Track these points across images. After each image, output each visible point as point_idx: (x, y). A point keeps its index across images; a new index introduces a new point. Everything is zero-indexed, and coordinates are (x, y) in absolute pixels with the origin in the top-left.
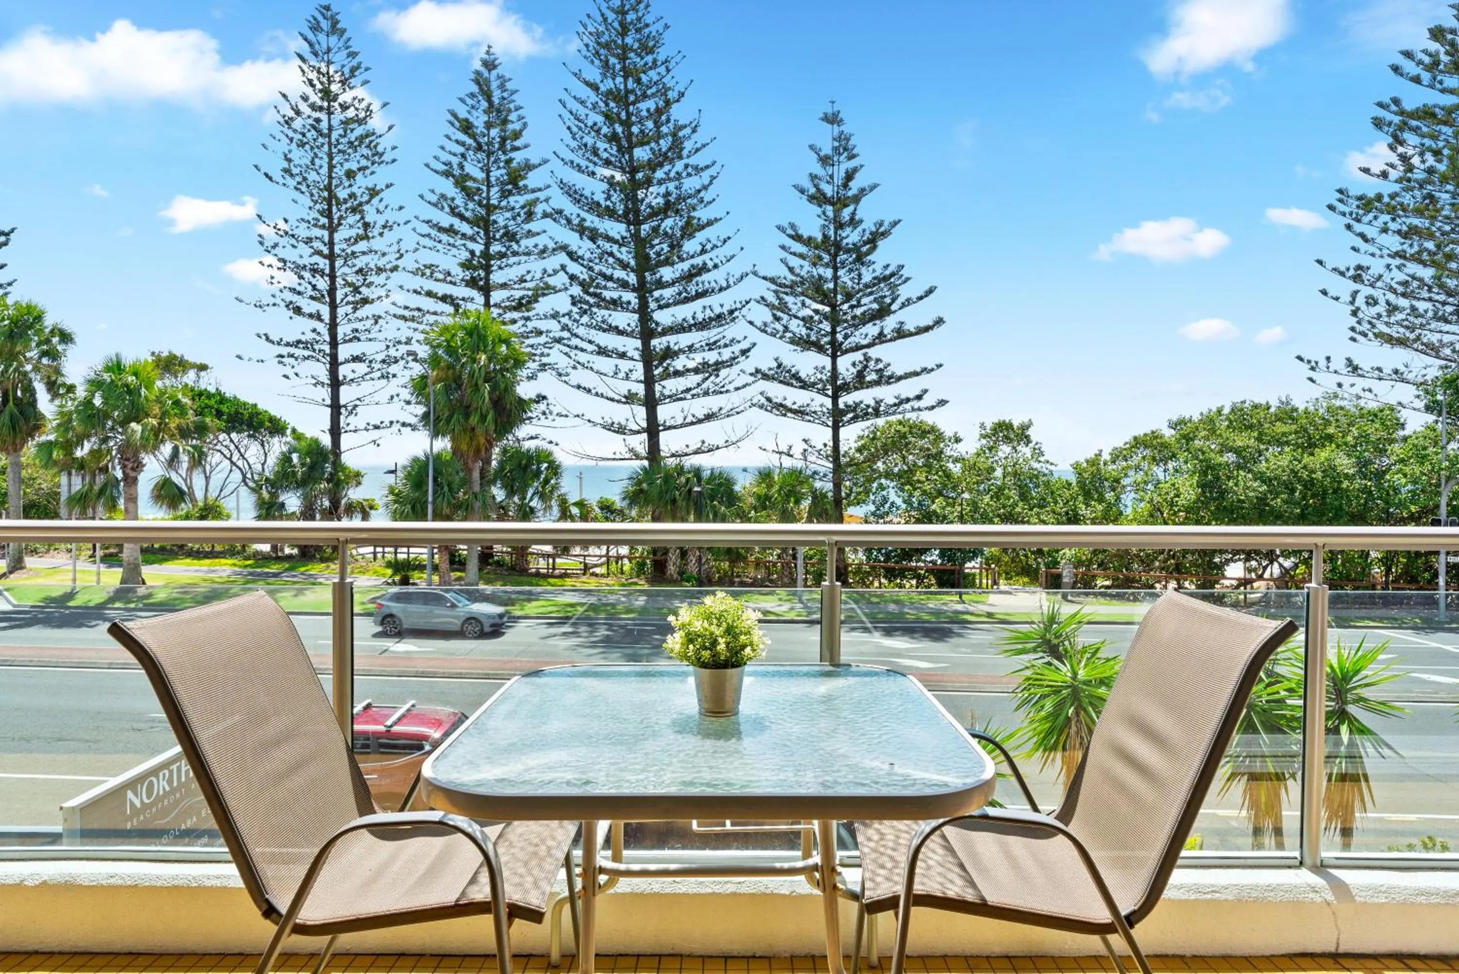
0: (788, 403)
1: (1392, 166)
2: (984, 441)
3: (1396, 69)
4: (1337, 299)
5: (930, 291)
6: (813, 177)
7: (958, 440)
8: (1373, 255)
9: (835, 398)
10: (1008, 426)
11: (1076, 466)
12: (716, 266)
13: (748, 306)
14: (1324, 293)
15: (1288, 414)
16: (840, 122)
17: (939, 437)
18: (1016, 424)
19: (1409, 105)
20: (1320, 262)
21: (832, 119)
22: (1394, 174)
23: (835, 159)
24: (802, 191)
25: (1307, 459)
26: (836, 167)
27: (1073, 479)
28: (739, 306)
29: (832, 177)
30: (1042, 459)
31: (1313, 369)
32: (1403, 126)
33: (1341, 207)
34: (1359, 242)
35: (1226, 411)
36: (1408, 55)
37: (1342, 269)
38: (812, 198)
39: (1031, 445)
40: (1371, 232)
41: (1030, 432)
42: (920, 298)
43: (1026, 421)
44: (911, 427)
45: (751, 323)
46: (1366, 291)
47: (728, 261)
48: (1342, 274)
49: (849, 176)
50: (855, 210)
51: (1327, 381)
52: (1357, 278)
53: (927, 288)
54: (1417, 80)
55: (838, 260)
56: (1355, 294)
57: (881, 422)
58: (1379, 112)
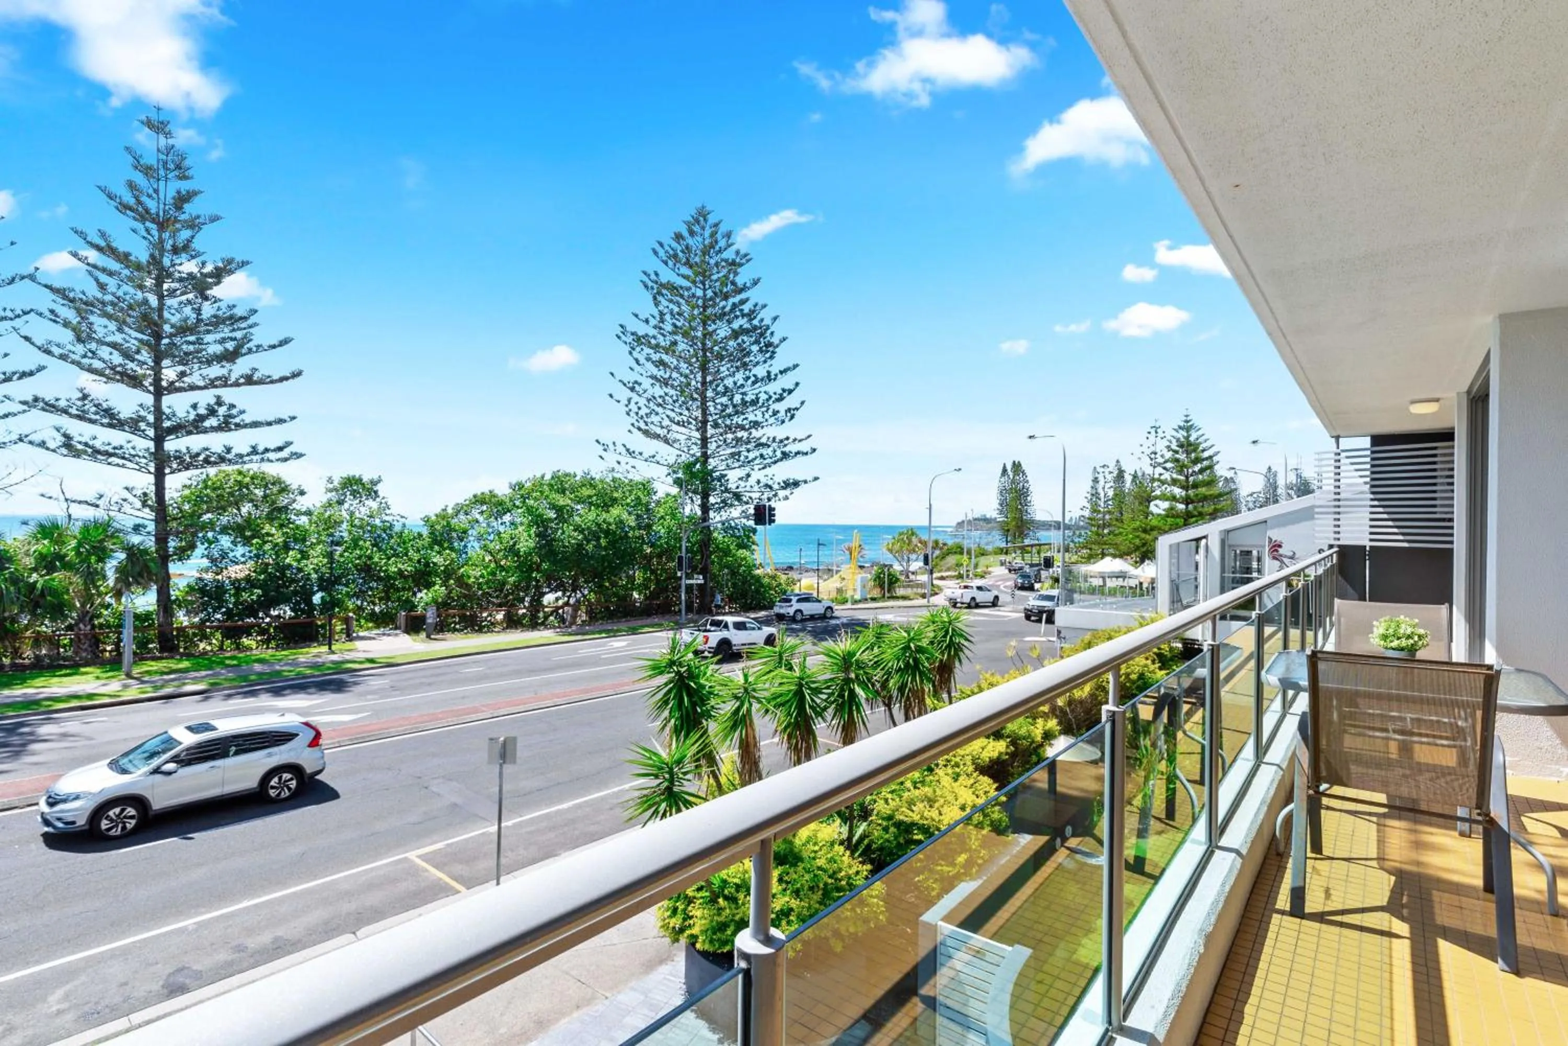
0: (98, 444)
1: (654, 317)
2: (329, 495)
3: (655, 253)
4: (619, 402)
5: (284, 342)
6: (131, 186)
7: (302, 493)
8: (642, 375)
9: (159, 440)
10: (359, 481)
11: (427, 520)
13: (25, 318)
14: (611, 396)
15: (589, 482)
16: (168, 135)
17: (284, 489)
18: (365, 479)
19: (664, 280)
20: (612, 374)
21: (157, 127)
22: (653, 322)
23: (162, 172)
24: (111, 197)
25: (604, 515)
26: (162, 183)
27: (425, 532)
28: (9, 314)
29: (156, 191)
30: (388, 512)
31: (605, 450)
32: (659, 293)
33: (623, 338)
34: (635, 365)
35: (548, 477)
36: (661, 245)
37: (626, 382)
38: (124, 207)
39: (378, 500)
40: (642, 360)
41: (379, 487)
42: (273, 347)
43: (376, 478)
44: (252, 478)
45: (27, 339)
46: (635, 398)
48: (625, 385)
49: (182, 199)
50: (193, 237)
51: (611, 458)
52: (632, 389)
53: (282, 338)
54: (666, 263)
55: (165, 286)
56: (629, 400)
57: (212, 471)
58: (645, 279)
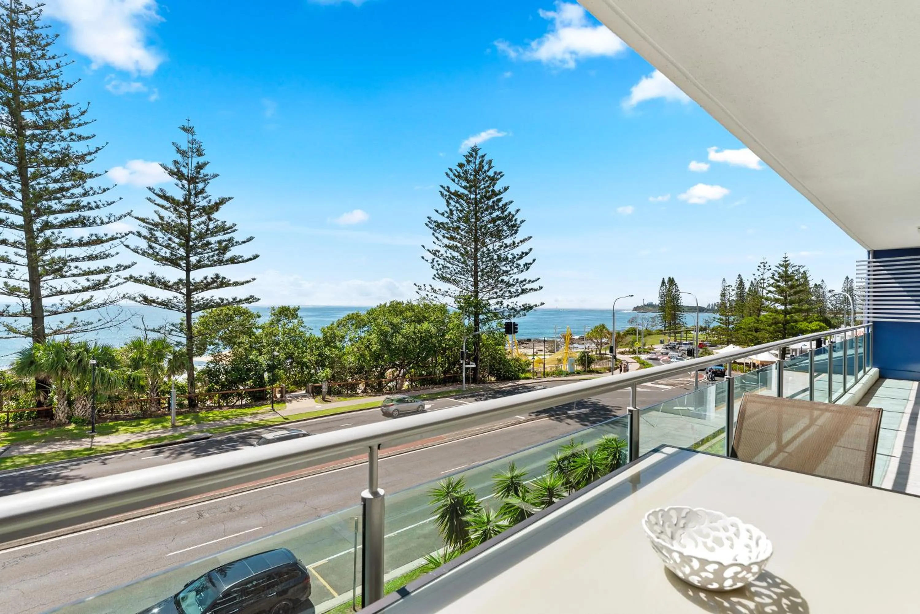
1: (447, 212)
2: (273, 317)
3: (447, 175)
4: (427, 261)
5: (250, 239)
6: (176, 162)
7: (259, 316)
8: (440, 246)
9: (189, 295)
10: (288, 309)
11: (322, 330)
12: (98, 207)
13: (127, 237)
14: (423, 258)
15: (410, 307)
16: (193, 133)
17: (251, 316)
18: (291, 308)
19: (452, 190)
20: (423, 246)
21: (188, 130)
22: (446, 215)
23: (190, 154)
24: (166, 169)
25: (419, 327)
26: (190, 159)
27: (321, 336)
28: (119, 236)
29: (187, 164)
30: (303, 326)
31: (419, 289)
32: (450, 198)
33: (430, 225)
34: (436, 240)
35: (388, 305)
36: (451, 170)
37: (431, 250)
38: (172, 173)
39: (298, 319)
40: (440, 237)
41: (298, 312)
42: (244, 242)
43: (297, 306)
44: (234, 311)
45: (127, 246)
46: (437, 259)
47: (109, 204)
48: (430, 252)
49: (200, 167)
50: (205, 187)
51: (423, 293)
52: (434, 254)
53: (248, 237)
54: (453, 180)
55: (192, 213)
56: (433, 260)
58: (442, 190)
